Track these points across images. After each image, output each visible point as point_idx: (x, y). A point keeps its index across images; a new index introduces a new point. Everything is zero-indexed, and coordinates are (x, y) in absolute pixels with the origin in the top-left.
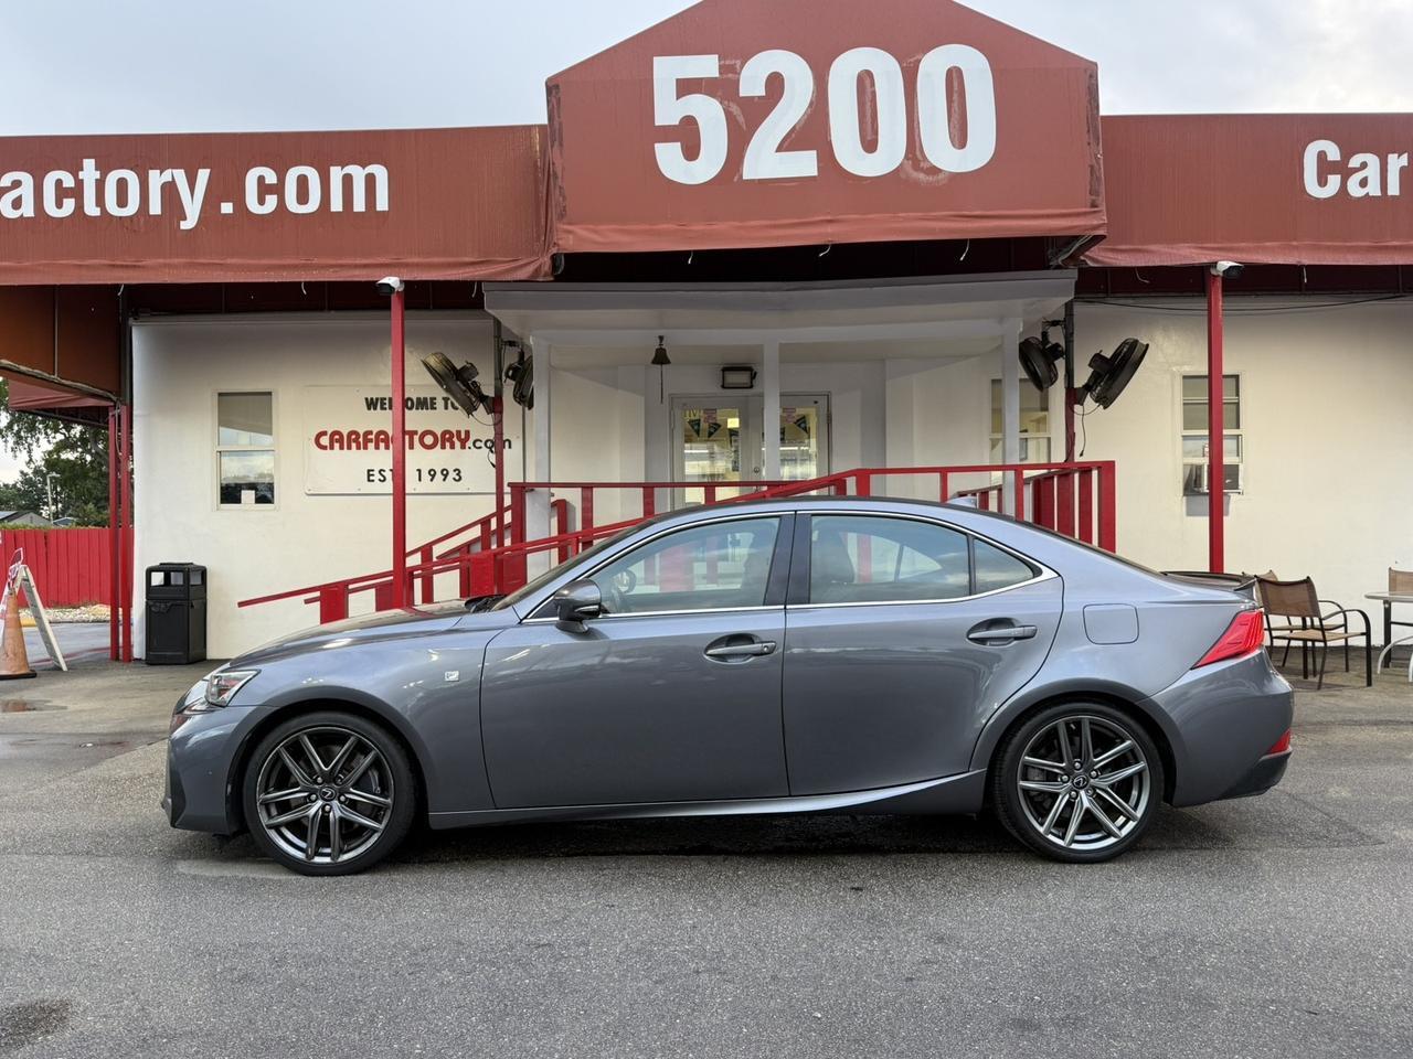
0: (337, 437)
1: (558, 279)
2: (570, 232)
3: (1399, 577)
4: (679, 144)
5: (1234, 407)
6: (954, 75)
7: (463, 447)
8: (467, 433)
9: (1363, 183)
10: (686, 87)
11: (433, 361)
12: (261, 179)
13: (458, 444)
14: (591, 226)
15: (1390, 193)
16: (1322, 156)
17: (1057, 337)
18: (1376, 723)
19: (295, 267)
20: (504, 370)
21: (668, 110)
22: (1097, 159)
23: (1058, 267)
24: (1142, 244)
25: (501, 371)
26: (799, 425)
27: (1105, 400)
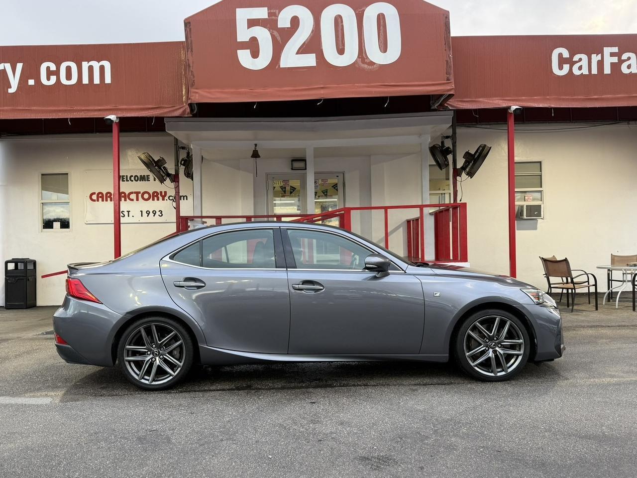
0: (100, 195)
1: (194, 116)
2: (197, 93)
3: (616, 258)
4: (249, 50)
5: (539, 177)
6: (381, 17)
7: (163, 199)
8: (165, 192)
9: (580, 68)
10: (252, 23)
11: (143, 157)
12: (48, 68)
13: (161, 198)
14: (207, 90)
15: (593, 73)
16: (560, 55)
17: (448, 144)
18: (591, 327)
19: (65, 111)
20: (180, 161)
21: (243, 34)
22: (449, 57)
23: (435, 110)
24: (476, 98)
25: (178, 162)
26: (335, 188)
27: (471, 174)
